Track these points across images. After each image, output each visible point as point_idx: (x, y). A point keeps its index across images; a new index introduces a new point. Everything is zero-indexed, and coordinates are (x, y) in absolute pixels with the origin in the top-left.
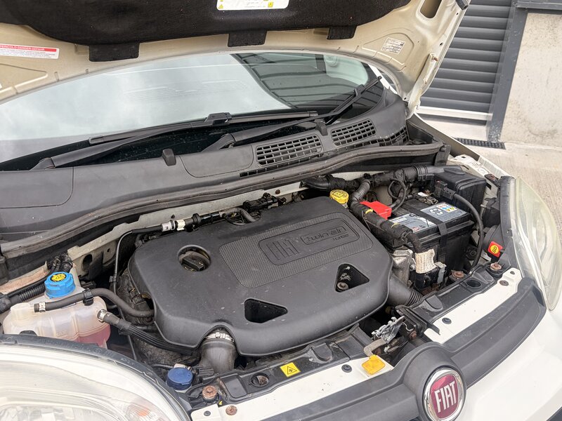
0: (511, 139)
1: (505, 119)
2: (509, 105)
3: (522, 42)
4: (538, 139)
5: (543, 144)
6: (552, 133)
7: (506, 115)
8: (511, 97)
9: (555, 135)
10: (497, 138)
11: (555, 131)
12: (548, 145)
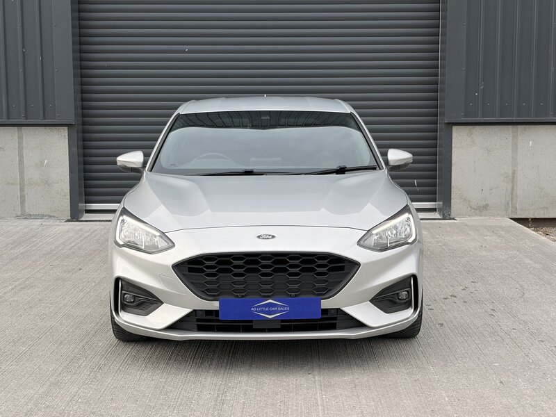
0: (459, 215)
1: (452, 201)
2: (452, 190)
3: (453, 145)
4: (478, 212)
5: (481, 216)
6: (486, 207)
7: (452, 197)
8: (454, 183)
9: (488, 208)
10: (449, 215)
11: (487, 205)
12: (485, 216)
